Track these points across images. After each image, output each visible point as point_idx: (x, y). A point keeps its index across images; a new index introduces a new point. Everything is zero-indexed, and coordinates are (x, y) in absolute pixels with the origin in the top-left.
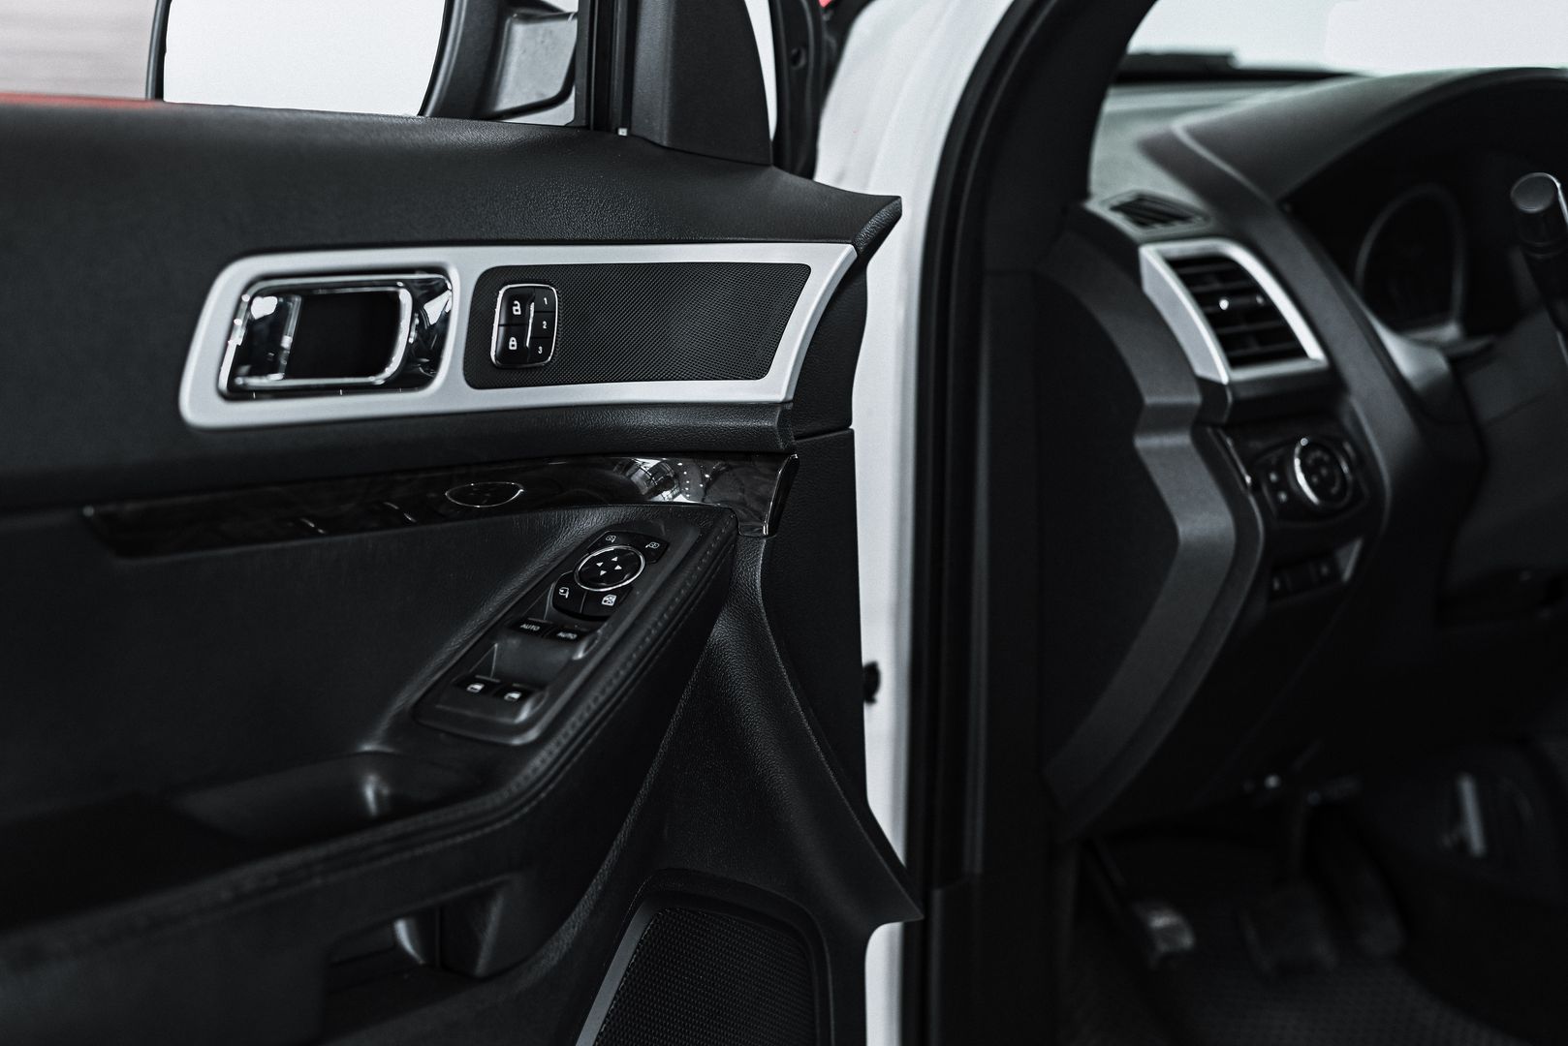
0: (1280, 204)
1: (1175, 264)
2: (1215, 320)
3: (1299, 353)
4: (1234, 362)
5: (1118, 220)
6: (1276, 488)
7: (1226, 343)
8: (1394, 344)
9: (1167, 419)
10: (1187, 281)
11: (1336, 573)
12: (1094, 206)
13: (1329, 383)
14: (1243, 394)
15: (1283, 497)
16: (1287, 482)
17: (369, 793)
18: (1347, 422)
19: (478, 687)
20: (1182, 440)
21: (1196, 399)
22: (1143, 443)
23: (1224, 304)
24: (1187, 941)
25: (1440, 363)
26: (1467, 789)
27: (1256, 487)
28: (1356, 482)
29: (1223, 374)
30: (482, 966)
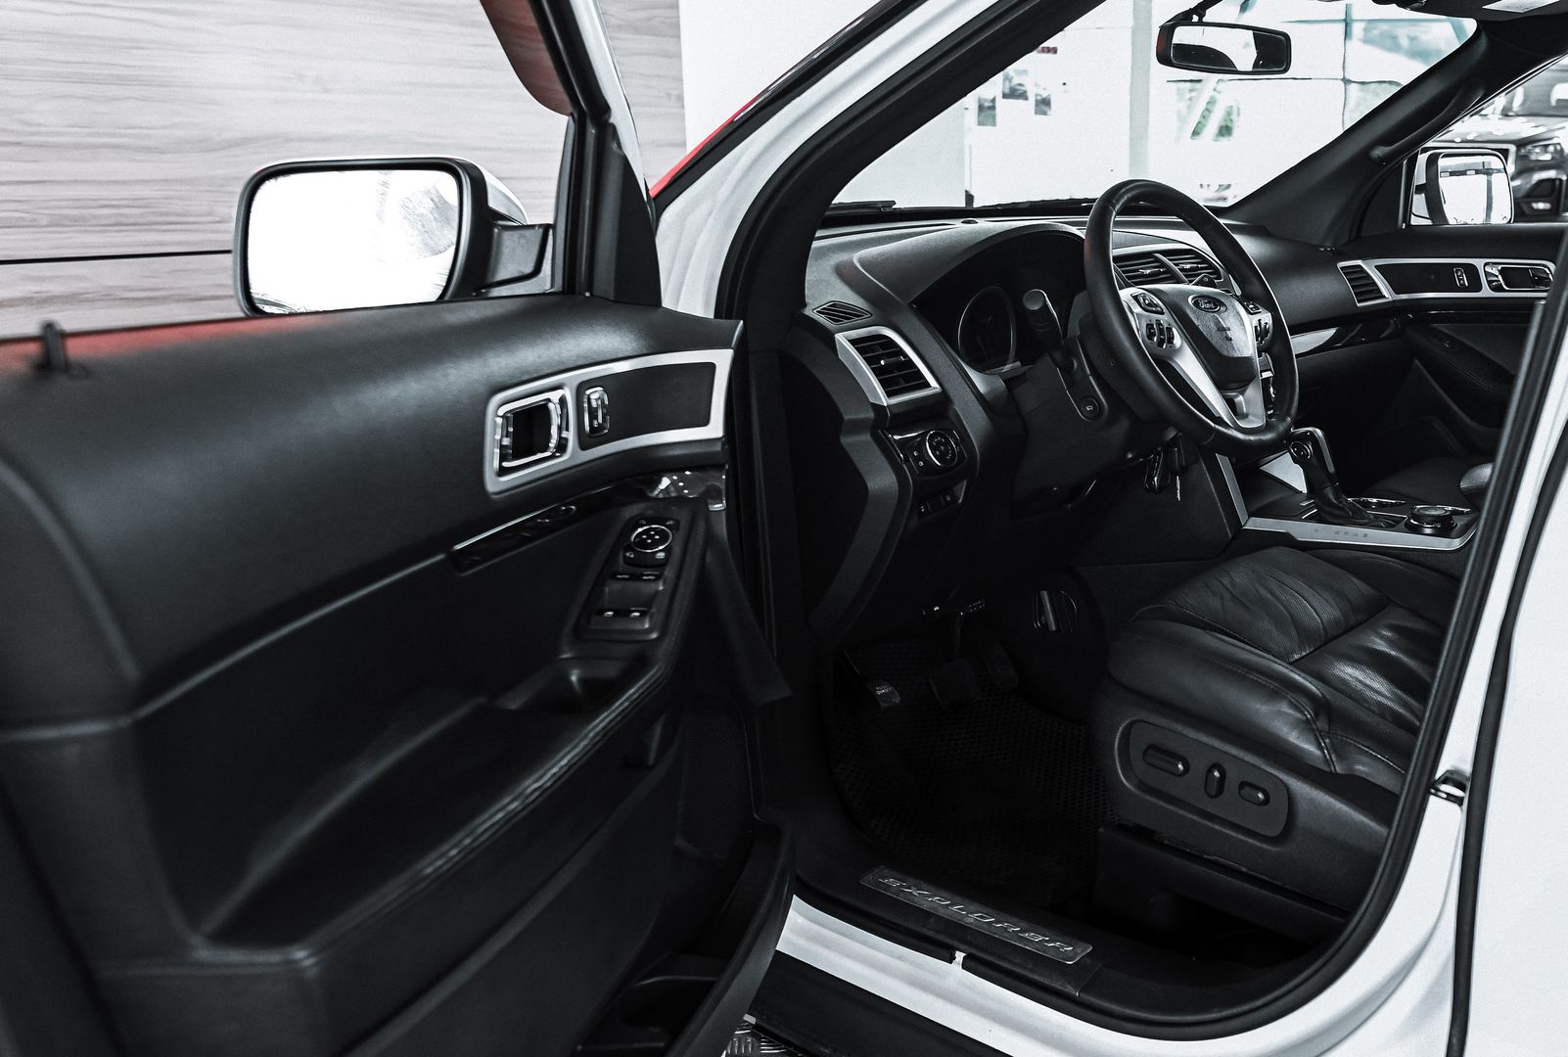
0: (910, 305)
1: (853, 342)
2: (877, 372)
3: (927, 385)
4: (889, 394)
5: (822, 319)
6: (917, 459)
7: (884, 384)
8: (974, 376)
9: (858, 426)
10: (861, 351)
11: (955, 499)
12: (808, 312)
13: (943, 399)
14: (896, 411)
15: (922, 463)
16: (923, 456)
17: (574, 678)
18: (953, 418)
19: (610, 613)
20: (867, 437)
21: (871, 415)
22: (845, 440)
23: (882, 362)
24: (897, 700)
25: (1001, 384)
26: (1045, 595)
27: (906, 460)
28: (961, 451)
29: (885, 401)
30: (651, 761)
